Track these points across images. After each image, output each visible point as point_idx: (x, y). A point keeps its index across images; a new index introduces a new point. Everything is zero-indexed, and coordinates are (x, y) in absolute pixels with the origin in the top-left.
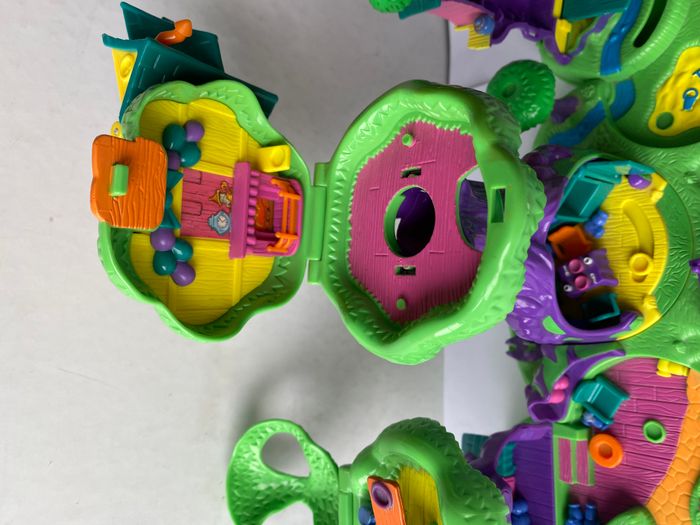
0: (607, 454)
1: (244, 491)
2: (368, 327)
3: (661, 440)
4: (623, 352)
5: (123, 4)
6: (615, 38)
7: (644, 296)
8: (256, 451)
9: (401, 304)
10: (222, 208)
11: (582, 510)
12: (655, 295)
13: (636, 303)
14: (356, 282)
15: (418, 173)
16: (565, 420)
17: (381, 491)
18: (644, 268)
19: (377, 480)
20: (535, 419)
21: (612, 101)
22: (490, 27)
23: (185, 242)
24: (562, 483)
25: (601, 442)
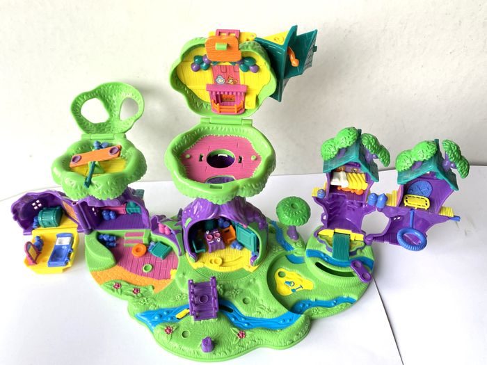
0: (137, 250)
1: (112, 90)
2: (179, 144)
3: (144, 271)
4: (181, 255)
5: (317, 31)
6: (323, 255)
7: (204, 263)
8: (130, 96)
9: (188, 156)
10: (226, 80)
11: (113, 241)
12: (204, 267)
13: (201, 260)
14: (200, 139)
15: (240, 162)
16: (152, 234)
17: (116, 150)
18: (215, 262)
19: (120, 149)
20: (151, 219)
21: (296, 255)
22: (320, 196)
23: (208, 67)
24: (124, 234)
25: (143, 249)
